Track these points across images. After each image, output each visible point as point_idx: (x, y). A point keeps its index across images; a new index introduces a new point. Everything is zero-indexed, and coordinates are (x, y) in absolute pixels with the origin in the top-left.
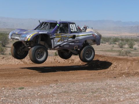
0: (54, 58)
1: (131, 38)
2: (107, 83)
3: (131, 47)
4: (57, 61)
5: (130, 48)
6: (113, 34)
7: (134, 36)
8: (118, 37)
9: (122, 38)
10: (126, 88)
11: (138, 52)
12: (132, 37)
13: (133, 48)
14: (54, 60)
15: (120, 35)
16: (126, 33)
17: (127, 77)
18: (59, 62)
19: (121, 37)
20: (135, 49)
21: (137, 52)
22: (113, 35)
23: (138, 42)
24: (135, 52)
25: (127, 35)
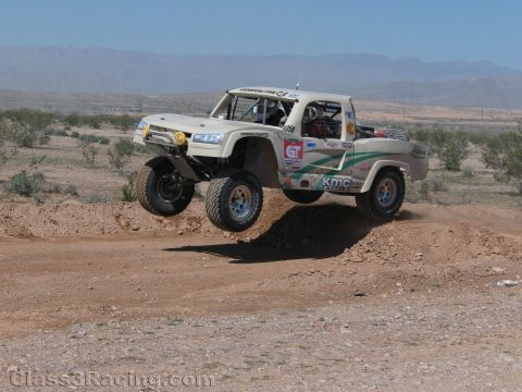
0: (117, 210)
1: (457, 128)
2: (322, 320)
3: (452, 165)
4: (128, 225)
5: (449, 169)
6: (387, 112)
7: (470, 120)
8: (407, 124)
9: (424, 128)
10: (399, 340)
11: (477, 184)
12: (462, 126)
13: (461, 168)
14: (113, 219)
15: (415, 118)
16: (438, 108)
17: (413, 290)
18: (135, 227)
19: (419, 125)
20: (469, 174)
21: (472, 188)
22: (386, 115)
23: (484, 146)
24: (465, 187)
25: (443, 116)
